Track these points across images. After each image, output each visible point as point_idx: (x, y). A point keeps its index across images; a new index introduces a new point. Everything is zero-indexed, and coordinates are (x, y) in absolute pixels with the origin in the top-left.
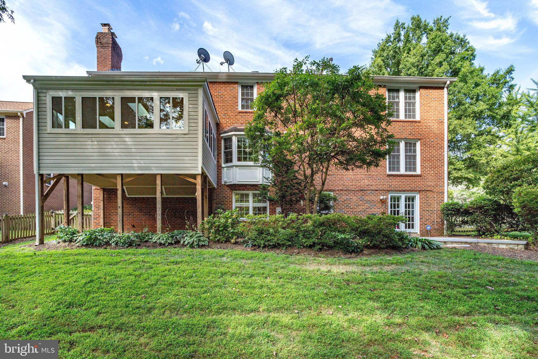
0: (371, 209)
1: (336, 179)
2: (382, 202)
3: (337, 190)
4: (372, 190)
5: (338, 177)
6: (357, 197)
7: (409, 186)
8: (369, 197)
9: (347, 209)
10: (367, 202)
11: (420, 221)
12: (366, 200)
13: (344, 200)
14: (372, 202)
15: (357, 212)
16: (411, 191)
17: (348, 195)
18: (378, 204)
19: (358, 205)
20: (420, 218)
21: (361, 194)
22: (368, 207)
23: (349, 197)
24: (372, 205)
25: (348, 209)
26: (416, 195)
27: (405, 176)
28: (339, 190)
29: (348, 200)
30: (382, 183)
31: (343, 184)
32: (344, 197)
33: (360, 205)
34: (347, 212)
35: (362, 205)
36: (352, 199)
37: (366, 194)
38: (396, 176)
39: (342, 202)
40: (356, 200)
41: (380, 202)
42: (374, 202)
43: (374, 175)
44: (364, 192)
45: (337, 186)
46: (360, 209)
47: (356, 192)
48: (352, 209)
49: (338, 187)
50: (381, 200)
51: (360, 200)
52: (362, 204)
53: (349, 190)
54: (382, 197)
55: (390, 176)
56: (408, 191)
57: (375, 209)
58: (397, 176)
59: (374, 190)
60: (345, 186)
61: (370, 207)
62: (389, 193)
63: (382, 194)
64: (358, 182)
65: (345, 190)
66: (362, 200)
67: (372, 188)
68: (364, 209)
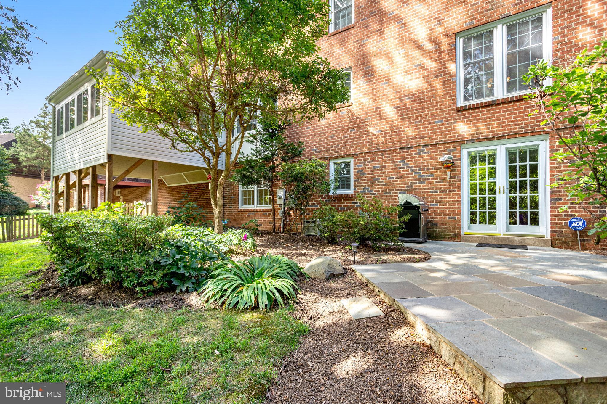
0: (422, 183)
1: (357, 135)
2: (445, 168)
3: (360, 154)
4: (423, 146)
5: (360, 132)
6: (394, 162)
7: (516, 125)
8: (419, 160)
9: (375, 185)
10: (412, 170)
11: (551, 208)
12: (412, 167)
13: (372, 171)
14: (424, 170)
15: (393, 190)
16: (522, 135)
17: (378, 161)
18: (436, 172)
19: (397, 178)
20: (551, 200)
21: (401, 156)
22: (416, 180)
23: (379, 164)
24: (424, 176)
25: (378, 185)
26: (541, 143)
27: (504, 103)
28: (362, 153)
29: (378, 170)
30: (447, 127)
31: (369, 142)
32: (372, 165)
33: (400, 178)
34: (375, 191)
35: (404, 177)
36: (385, 166)
37: (411, 154)
38: (478, 108)
39: (368, 174)
40: (393, 169)
41: (441, 168)
42: (428, 169)
43: (428, 114)
44: (407, 152)
45: (359, 146)
46: (399, 184)
47: (392, 153)
48: (385, 185)
49: (361, 149)
50: (443, 163)
51: (400, 168)
52: (404, 174)
53: (379, 152)
54: (444, 158)
55: (464, 110)
56: (512, 136)
57: (430, 183)
58: (482, 107)
59: (428, 145)
60: (372, 144)
61: (420, 180)
62: (463, 146)
63: (444, 151)
64: (397, 135)
65: (372, 152)
66: (403, 168)
67: (423, 141)
68: (408, 183)
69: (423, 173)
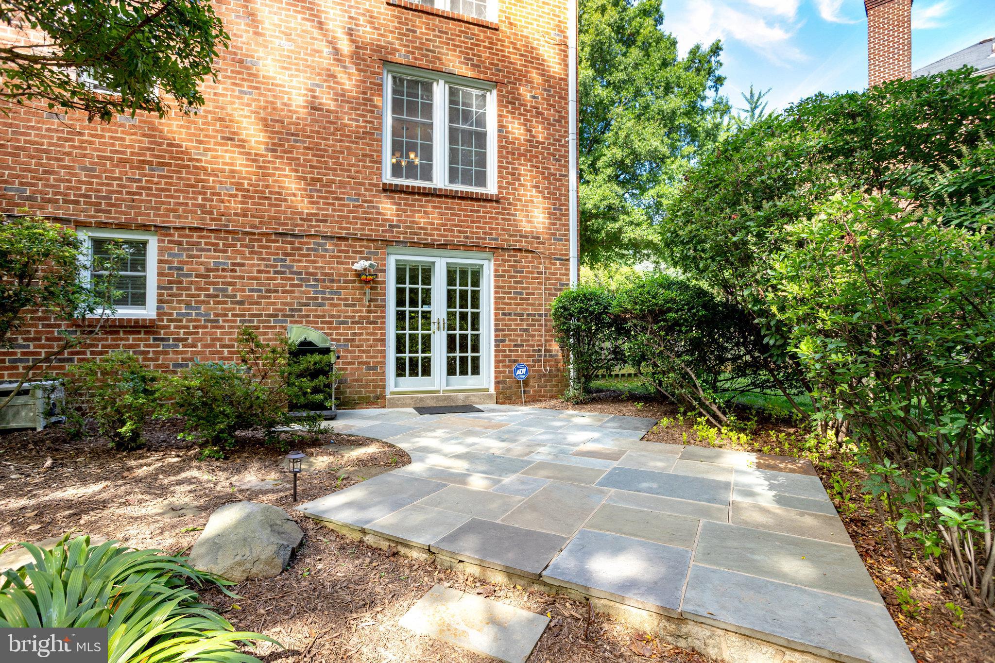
0: (320, 305)
1: (171, 184)
2: (361, 281)
3: (176, 228)
4: (325, 237)
5: (179, 178)
6: (263, 259)
7: (460, 232)
8: (314, 262)
9: (218, 303)
10: (302, 280)
11: (496, 351)
12: (300, 273)
13: (208, 270)
14: (324, 281)
15: (260, 315)
16: (468, 248)
17: (225, 251)
18: (346, 288)
19: (268, 291)
20: (496, 341)
21: (278, 248)
22: (308, 298)
23: (228, 258)
24: (324, 293)
25: (225, 303)
26: (486, 263)
27: (446, 196)
28: (184, 228)
29: (224, 270)
30: (365, 213)
31: (202, 206)
32: (209, 259)
33: (277, 291)
34: (217, 315)
35: (284, 292)
36: (243, 265)
37: (300, 249)
38: (413, 193)
39: (197, 276)
40: (259, 272)
41: (354, 282)
42: (332, 281)
43: (333, 182)
44: (292, 243)
45: (174, 210)
46: (274, 304)
47: (260, 241)
48: (241, 303)
49: (179, 217)
50: (358, 274)
51: (276, 272)
52: (285, 285)
53: (227, 232)
54: (361, 265)
55: (392, 191)
56: (456, 247)
57: (335, 305)
58: (419, 194)
59: (332, 238)
60: (211, 213)
61: (316, 299)
62: (390, 249)
63: (361, 252)
64: (270, 205)
65: (211, 231)
66: (283, 273)
67: (322, 228)
68: (292, 304)
69: (323, 287)
